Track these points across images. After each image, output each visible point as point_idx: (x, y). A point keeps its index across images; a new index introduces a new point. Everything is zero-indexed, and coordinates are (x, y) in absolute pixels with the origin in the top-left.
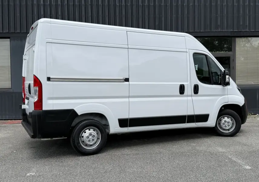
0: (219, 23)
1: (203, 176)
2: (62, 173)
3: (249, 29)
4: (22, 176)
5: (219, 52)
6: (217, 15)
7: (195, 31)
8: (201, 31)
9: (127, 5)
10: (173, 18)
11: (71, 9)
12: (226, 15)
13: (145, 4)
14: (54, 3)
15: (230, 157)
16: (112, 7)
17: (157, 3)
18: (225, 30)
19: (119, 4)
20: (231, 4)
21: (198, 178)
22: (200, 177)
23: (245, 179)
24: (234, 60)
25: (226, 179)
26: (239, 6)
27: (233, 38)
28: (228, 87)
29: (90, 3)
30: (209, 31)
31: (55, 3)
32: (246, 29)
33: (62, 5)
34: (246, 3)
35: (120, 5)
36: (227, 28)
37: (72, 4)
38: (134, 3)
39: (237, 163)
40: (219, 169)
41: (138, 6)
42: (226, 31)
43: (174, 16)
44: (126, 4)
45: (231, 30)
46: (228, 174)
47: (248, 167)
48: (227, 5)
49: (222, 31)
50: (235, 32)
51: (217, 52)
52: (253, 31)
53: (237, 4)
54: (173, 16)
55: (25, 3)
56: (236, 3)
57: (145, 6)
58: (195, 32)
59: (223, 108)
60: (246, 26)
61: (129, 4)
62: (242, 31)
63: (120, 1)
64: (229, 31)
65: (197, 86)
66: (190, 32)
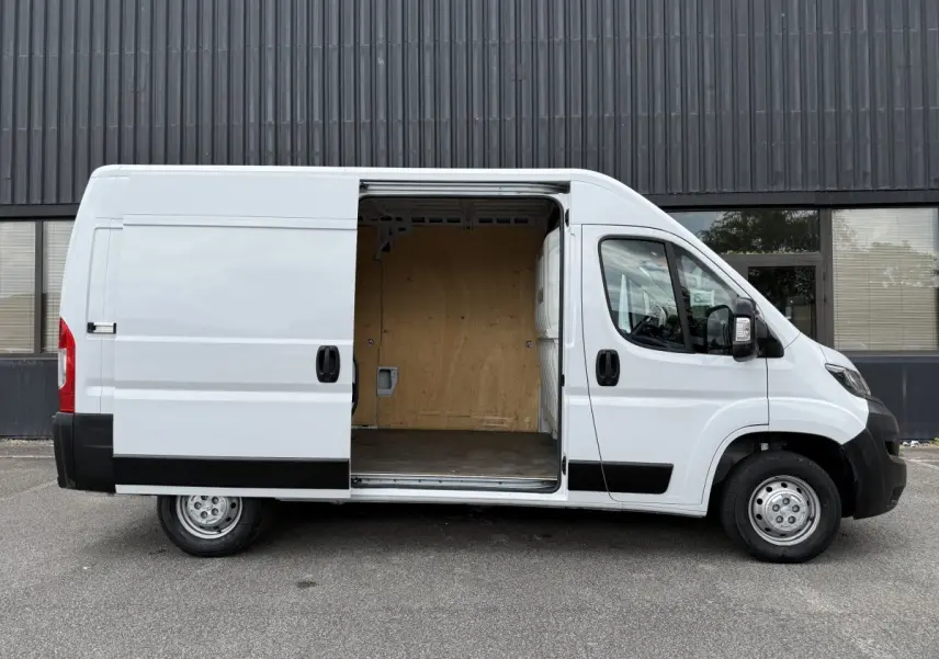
0: (779, 167)
3: (875, 181)
6: (772, 142)
7: (708, 190)
8: (725, 190)
9: (505, 119)
10: (639, 155)
11: (349, 133)
13: (556, 117)
14: (302, 117)
16: (462, 128)
17: (590, 113)
18: (798, 188)
19: (482, 119)
20: (816, 111)
24: (828, 277)
26: (839, 115)
27: (822, 212)
28: (773, 363)
29: (400, 117)
30: (749, 190)
32: (864, 182)
34: (864, 106)
35: (484, 120)
36: (805, 179)
37: (353, 121)
38: (524, 115)
41: (535, 121)
42: (800, 189)
44: (503, 117)
45: (818, 188)
48: (804, 115)
49: (788, 189)
50: (829, 191)
52: (888, 188)
53: (833, 110)
56: (831, 108)
57: (556, 121)
58: (708, 193)
59: (764, 447)
60: (865, 174)
61: (510, 117)
62: (852, 188)
63: (485, 110)
64: (810, 188)
65: (608, 356)
66: (690, 194)
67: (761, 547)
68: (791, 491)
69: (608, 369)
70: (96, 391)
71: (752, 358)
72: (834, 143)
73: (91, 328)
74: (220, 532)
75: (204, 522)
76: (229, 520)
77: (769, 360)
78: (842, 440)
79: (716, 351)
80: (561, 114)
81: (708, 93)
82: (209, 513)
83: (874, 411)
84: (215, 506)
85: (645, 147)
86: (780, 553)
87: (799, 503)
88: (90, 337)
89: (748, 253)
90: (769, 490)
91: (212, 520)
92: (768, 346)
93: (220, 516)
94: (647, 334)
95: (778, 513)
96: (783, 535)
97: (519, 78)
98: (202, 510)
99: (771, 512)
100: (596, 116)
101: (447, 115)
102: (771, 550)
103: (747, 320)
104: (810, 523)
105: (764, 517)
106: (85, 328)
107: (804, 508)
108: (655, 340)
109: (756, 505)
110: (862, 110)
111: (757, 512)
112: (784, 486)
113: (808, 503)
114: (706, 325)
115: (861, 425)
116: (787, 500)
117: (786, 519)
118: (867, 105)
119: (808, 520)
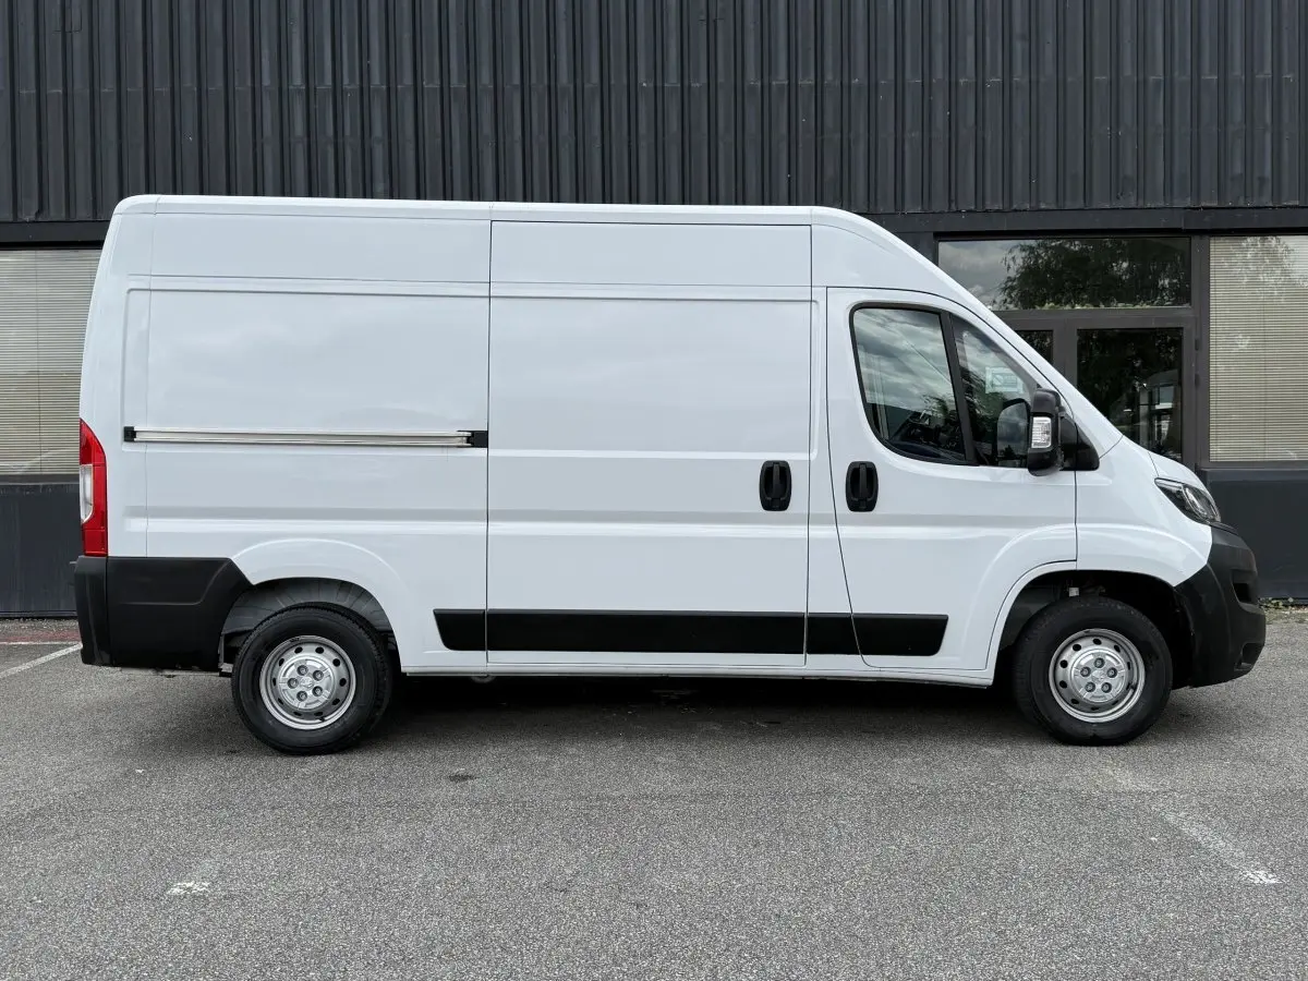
0: (1129, 169)
1: (1032, 919)
2: (339, 886)
3: (1277, 192)
4: (146, 899)
5: (1130, 307)
6: (1118, 128)
7: (1015, 206)
8: (1043, 206)
9: (690, 86)
10: (907, 147)
12: (1161, 131)
13: (774, 83)
14: (352, 80)
15: (1171, 818)
16: (619, 99)
17: (829, 77)
18: (1159, 202)
19: (652, 85)
20: (1187, 78)
21: (1003, 932)
22: (1016, 923)
23: (1245, 944)
24: (1202, 345)
25: (1145, 939)
26: (1224, 85)
27: (1196, 240)
28: (1084, 476)
29: (517, 81)
30: (1081, 206)
31: (358, 82)
32: (1261, 194)
33: (389, 89)
34: (1262, 69)
35: (655, 87)
36: (1168, 190)
38: (721, 80)
39: (1208, 853)
40: (1111, 881)
41: (739, 89)
42: (1161, 204)
43: (913, 135)
44: (686, 83)
45: (1188, 203)
46: (1160, 912)
47: (1262, 877)
48: (1169, 84)
49: (1141, 204)
50: (1205, 208)
51: (1120, 305)
52: (1297, 203)
53: (1215, 78)
54: (907, 135)
55: (220, 84)
56: (1210, 75)
57: (774, 89)
58: (1016, 210)
59: (1074, 592)
60: (1262, 180)
61: (699, 83)
62: (1241, 203)
63: (659, 69)
64: (1178, 203)
65: (863, 470)
66: (987, 211)
67: (1064, 725)
68: (1106, 650)
69: (862, 488)
70: (138, 525)
71: (1055, 471)
72: (1215, 129)
73: (130, 434)
74: (323, 720)
75: (301, 705)
76: (336, 702)
77: (1079, 473)
78: (1174, 581)
79: (1009, 462)
80: (781, 78)
81: (1019, 46)
82: (310, 693)
83: (1221, 542)
84: (317, 684)
85: (917, 135)
86: (1090, 732)
87: (1116, 665)
88: (128, 448)
89: (1078, 307)
90: (1077, 648)
91: (313, 702)
92: (1076, 454)
93: (324, 697)
94: (915, 438)
95: (1089, 679)
96: (1095, 709)
97: (713, 17)
98: (298, 689)
99: (1079, 677)
100: (838, 83)
101: (595, 79)
102: (1079, 728)
103: (1048, 420)
104: (1131, 692)
105: (1069, 683)
106: (120, 434)
107: (1123, 671)
108: (928, 448)
109: (1060, 668)
110: (1260, 76)
111: (1060, 678)
112: (1097, 642)
113: (1129, 665)
114: (995, 427)
115: (1201, 560)
116: (1100, 662)
117: (1099, 686)
118: (1268, 70)
119: (1128, 688)
